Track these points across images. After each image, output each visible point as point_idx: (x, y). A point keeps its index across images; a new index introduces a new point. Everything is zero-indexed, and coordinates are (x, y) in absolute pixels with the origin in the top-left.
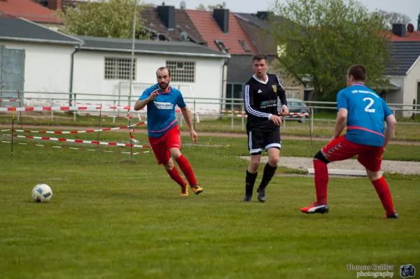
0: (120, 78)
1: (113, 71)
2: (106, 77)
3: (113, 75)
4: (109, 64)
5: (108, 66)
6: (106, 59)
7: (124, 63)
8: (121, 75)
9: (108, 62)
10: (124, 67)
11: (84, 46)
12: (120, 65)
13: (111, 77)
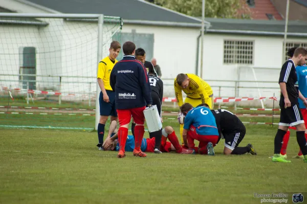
0: (238, 62)
1: (232, 54)
2: (225, 61)
3: (231, 59)
4: (228, 47)
5: (226, 49)
6: (225, 42)
7: (242, 45)
8: (239, 59)
9: (227, 45)
10: (242, 50)
11: (210, 28)
12: (238, 48)
13: (230, 62)
